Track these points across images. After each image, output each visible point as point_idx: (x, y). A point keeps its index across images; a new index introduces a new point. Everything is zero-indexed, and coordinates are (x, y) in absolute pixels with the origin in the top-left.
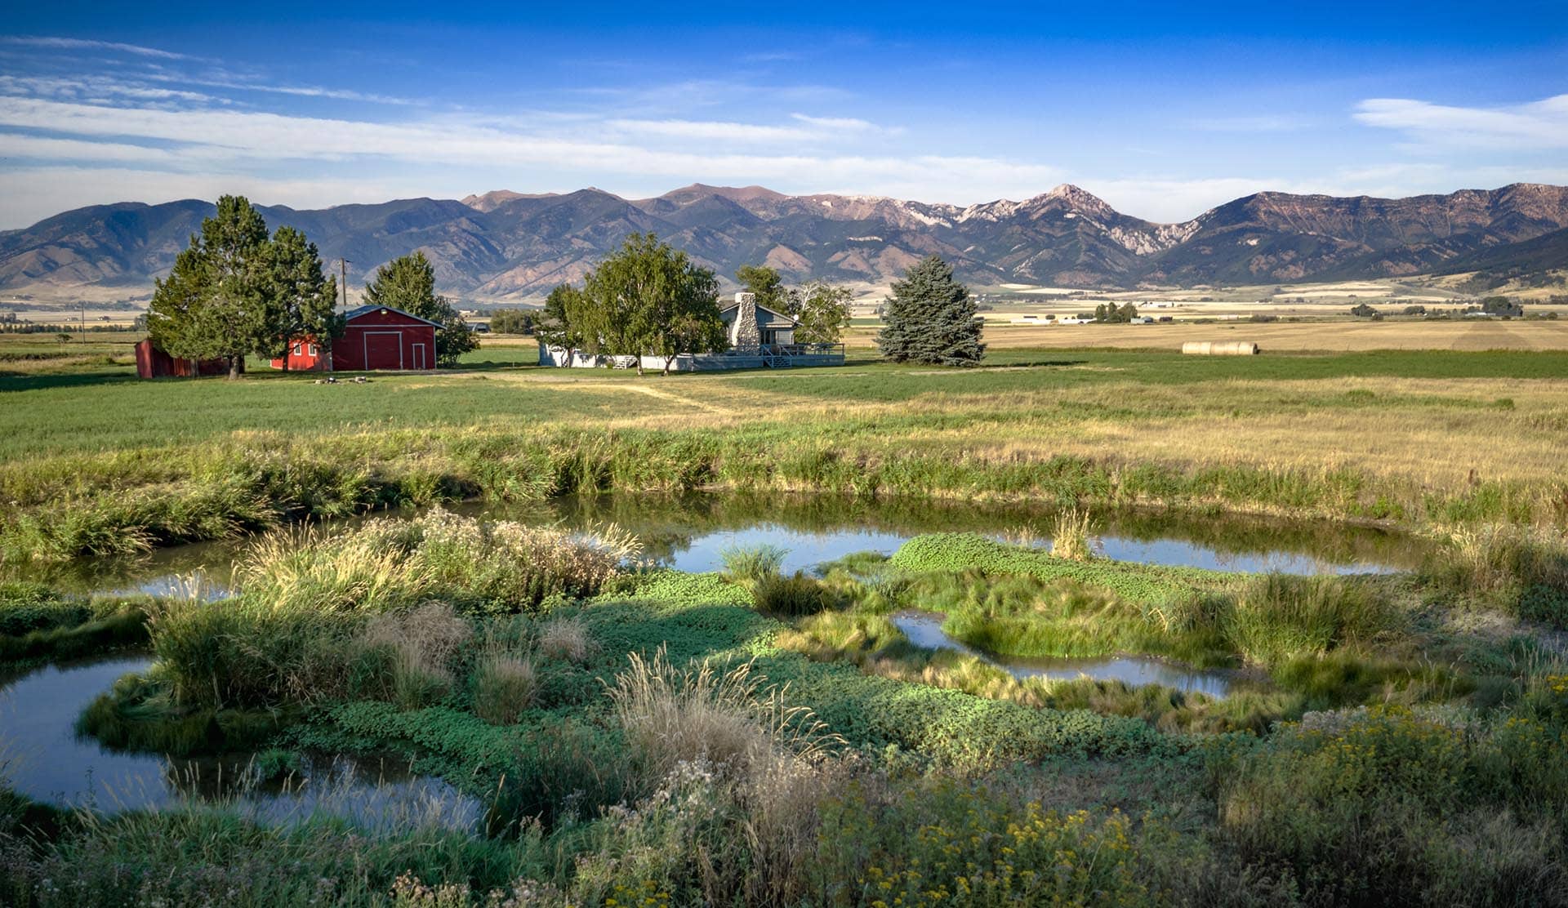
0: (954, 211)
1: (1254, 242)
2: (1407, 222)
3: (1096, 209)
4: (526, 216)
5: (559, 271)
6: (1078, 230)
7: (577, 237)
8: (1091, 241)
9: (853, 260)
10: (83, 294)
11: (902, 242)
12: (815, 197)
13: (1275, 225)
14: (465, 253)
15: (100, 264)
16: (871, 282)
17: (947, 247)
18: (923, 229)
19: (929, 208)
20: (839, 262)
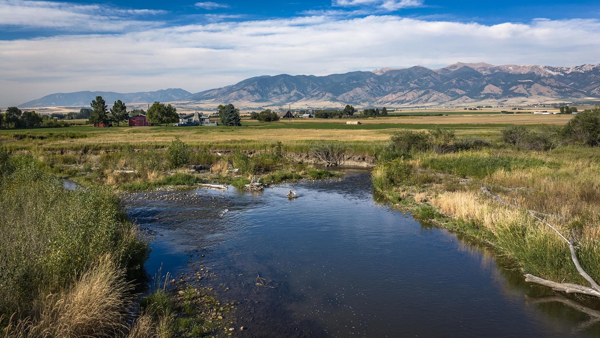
0: (565, 69)
4: (394, 76)
5: (404, 95)
7: (412, 83)
9: (521, 89)
10: (249, 105)
11: (541, 82)
12: (506, 66)
14: (371, 89)
15: (255, 95)
16: (527, 97)
17: (561, 83)
18: (551, 76)
19: (554, 69)
20: (514, 90)
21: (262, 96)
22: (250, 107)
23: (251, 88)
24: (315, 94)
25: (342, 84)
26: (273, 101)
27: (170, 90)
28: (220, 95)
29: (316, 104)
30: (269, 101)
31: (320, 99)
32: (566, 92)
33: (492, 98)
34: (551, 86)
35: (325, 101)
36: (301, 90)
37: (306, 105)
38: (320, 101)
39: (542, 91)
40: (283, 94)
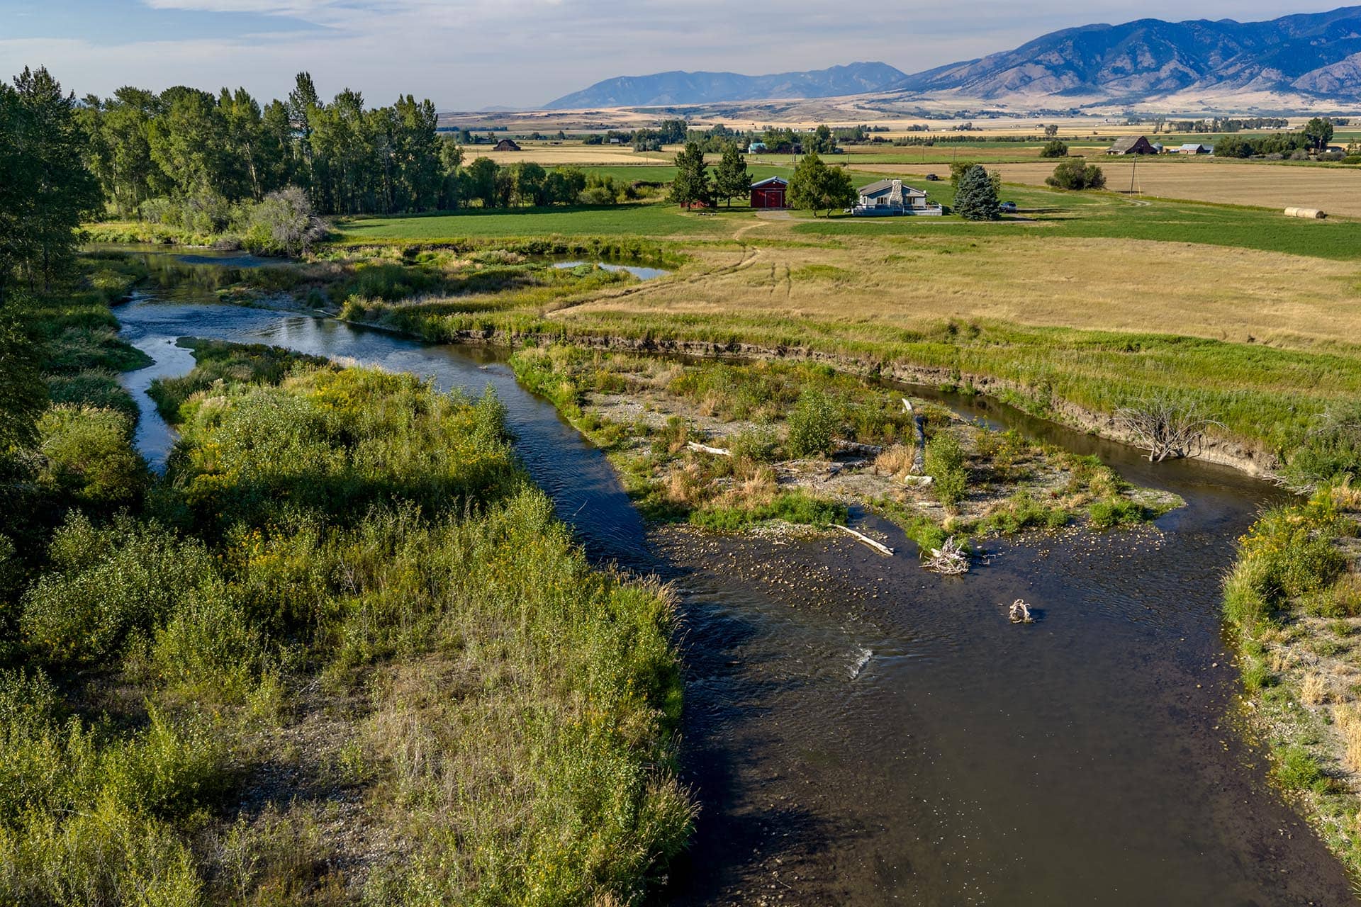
15: (1063, 77)
21: (1082, 77)
22: (1046, 107)
23: (1054, 58)
24: (1231, 71)
25: (1315, 43)
26: (1109, 91)
27: (856, 67)
28: (974, 78)
29: (1227, 99)
30: (1100, 91)
31: (1242, 85)
35: (1257, 91)
36: (1191, 63)
37: (1201, 102)
38: (1242, 89)
40: (1137, 71)
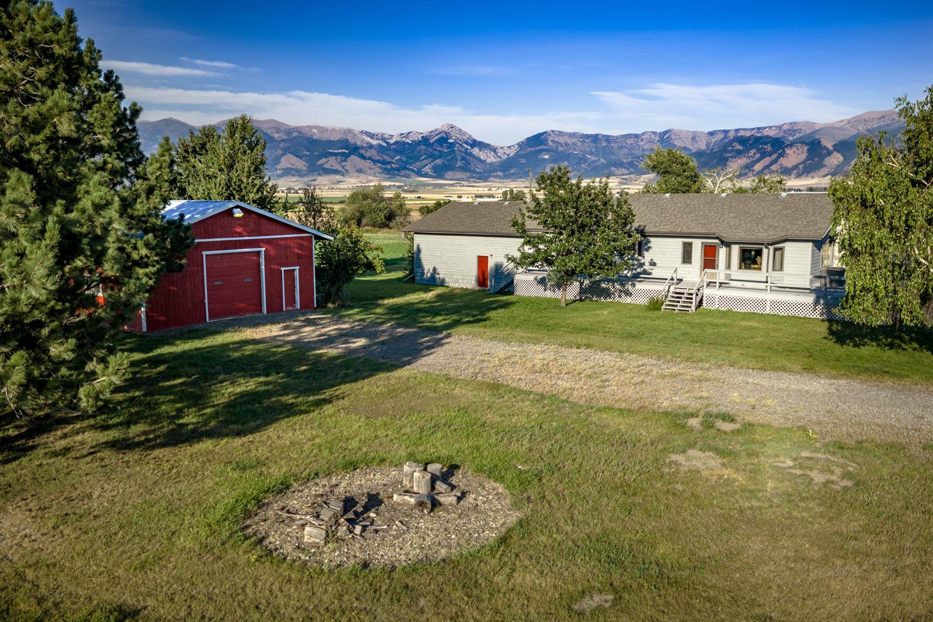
0: (387, 137)
1: (547, 157)
2: (621, 147)
3: (464, 137)
6: (456, 148)
8: (463, 154)
9: (332, 163)
11: (359, 153)
12: (307, 126)
13: (557, 148)
16: (343, 175)
17: (385, 157)
18: (371, 146)
19: (373, 135)
20: (323, 164)
32: (392, 169)
33: (293, 175)
34: (372, 160)
39: (361, 167)
